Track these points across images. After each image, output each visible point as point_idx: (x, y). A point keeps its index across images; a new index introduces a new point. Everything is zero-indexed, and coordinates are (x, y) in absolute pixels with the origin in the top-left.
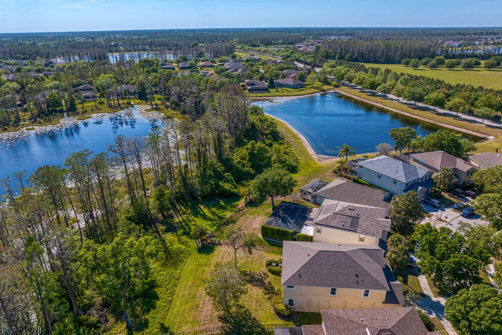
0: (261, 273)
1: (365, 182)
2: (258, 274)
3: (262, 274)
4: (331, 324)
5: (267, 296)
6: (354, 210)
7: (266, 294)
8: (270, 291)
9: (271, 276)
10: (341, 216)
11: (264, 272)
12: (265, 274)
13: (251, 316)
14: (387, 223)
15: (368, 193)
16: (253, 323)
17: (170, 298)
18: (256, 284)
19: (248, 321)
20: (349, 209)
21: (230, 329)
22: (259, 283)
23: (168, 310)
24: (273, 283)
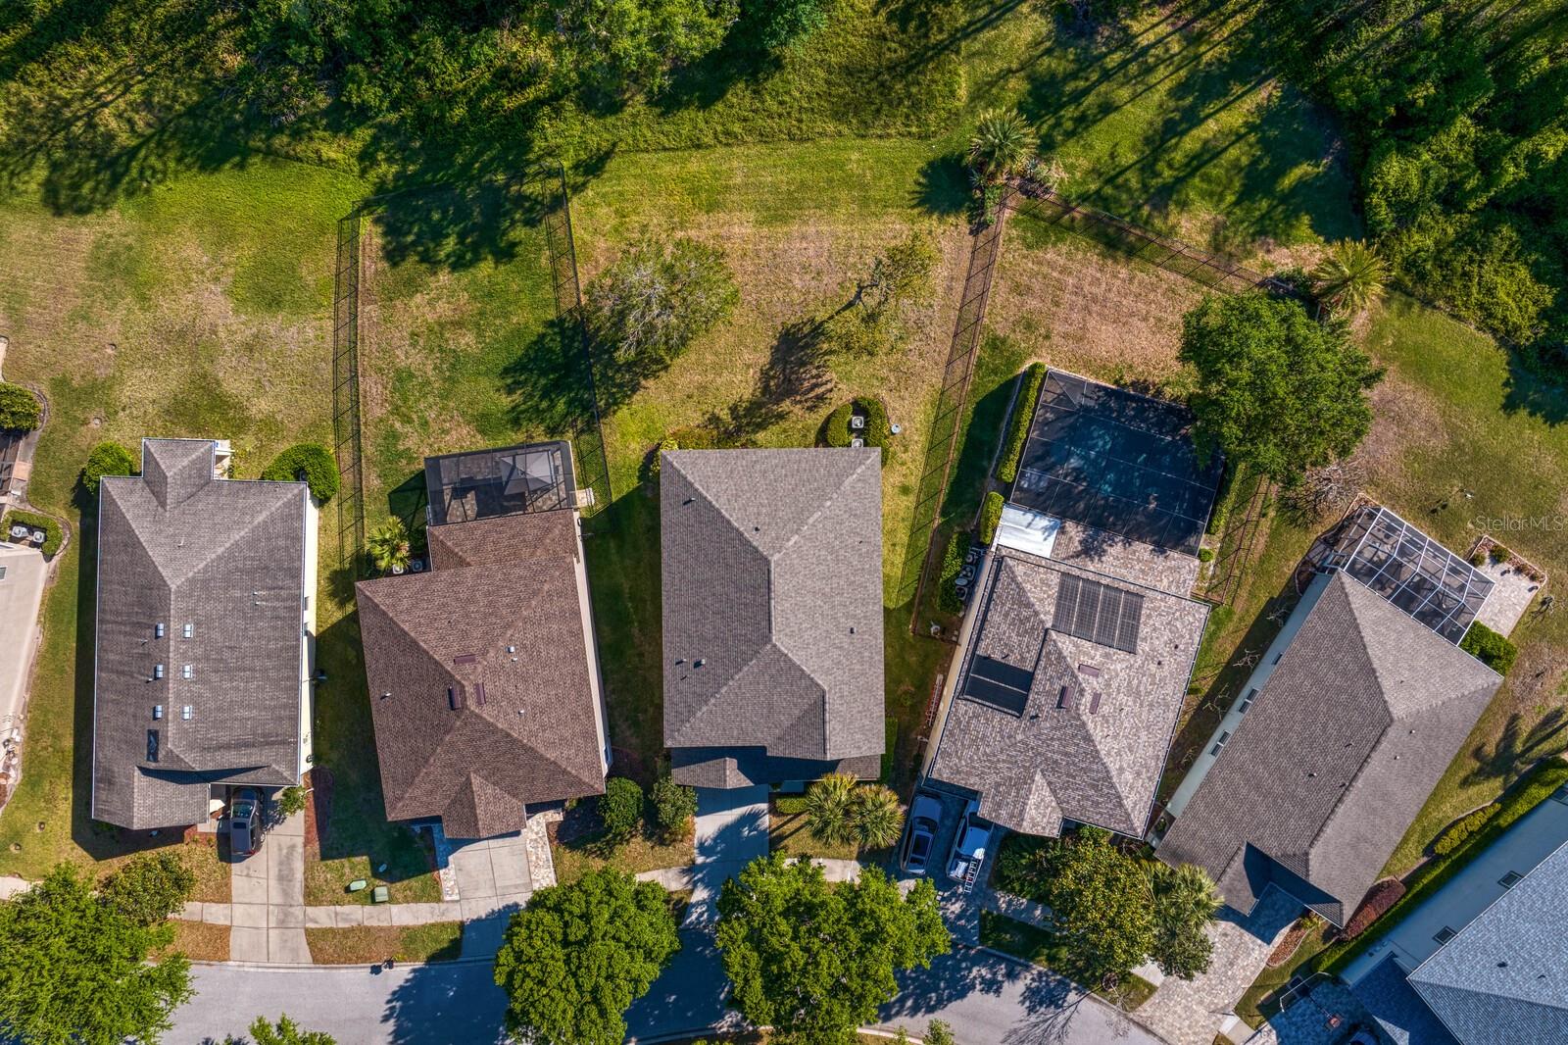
0: (829, 386)
1: (1521, 807)
2: (818, 376)
3: (820, 390)
4: (520, 577)
5: (725, 415)
6: (1059, 706)
7: (733, 410)
8: (745, 421)
9: (816, 419)
10: (1034, 653)
11: (828, 395)
12: (821, 398)
13: (646, 377)
14: (1012, 816)
15: (1301, 792)
16: (621, 386)
17: (708, 140)
18: (773, 377)
19: (628, 371)
20: (1064, 690)
21: (598, 329)
22: (778, 386)
23: (665, 149)
24: (784, 425)
